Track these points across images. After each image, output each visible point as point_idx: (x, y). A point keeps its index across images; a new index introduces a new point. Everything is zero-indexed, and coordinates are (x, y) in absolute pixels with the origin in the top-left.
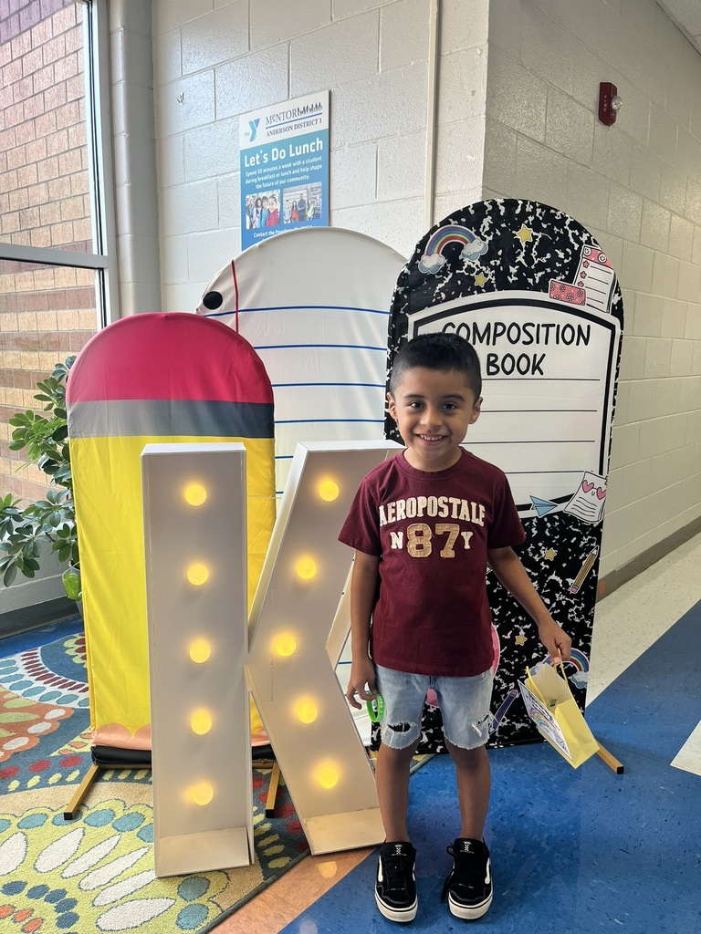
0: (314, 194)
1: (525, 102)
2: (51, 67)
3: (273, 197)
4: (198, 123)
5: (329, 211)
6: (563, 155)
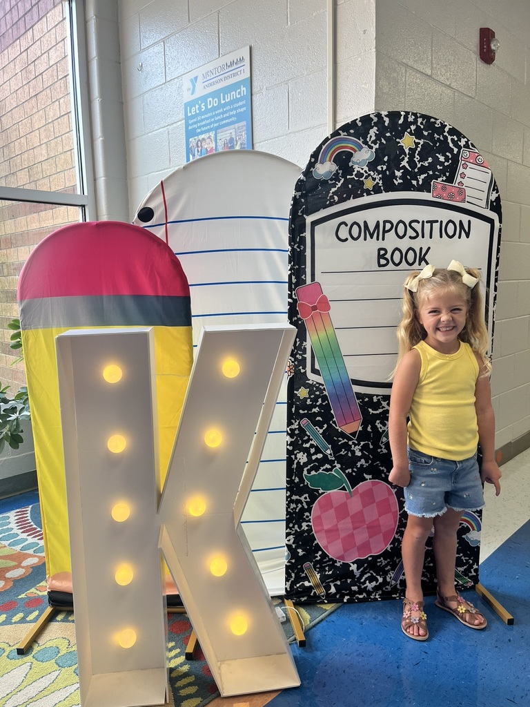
0: (240, 132)
2: (46, 54)
3: (209, 138)
4: (153, 86)
5: (253, 145)
6: (449, 86)
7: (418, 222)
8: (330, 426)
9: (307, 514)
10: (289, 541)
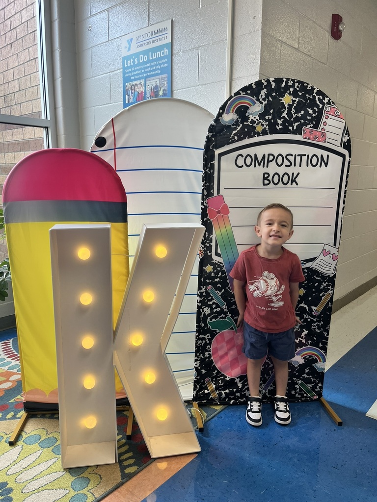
0: (163, 81)
1: (286, 24)
2: (19, 14)
3: (140, 84)
4: (99, 42)
5: (172, 91)
6: (310, 56)
7: (292, 155)
8: (226, 290)
9: (208, 346)
10: (196, 364)
